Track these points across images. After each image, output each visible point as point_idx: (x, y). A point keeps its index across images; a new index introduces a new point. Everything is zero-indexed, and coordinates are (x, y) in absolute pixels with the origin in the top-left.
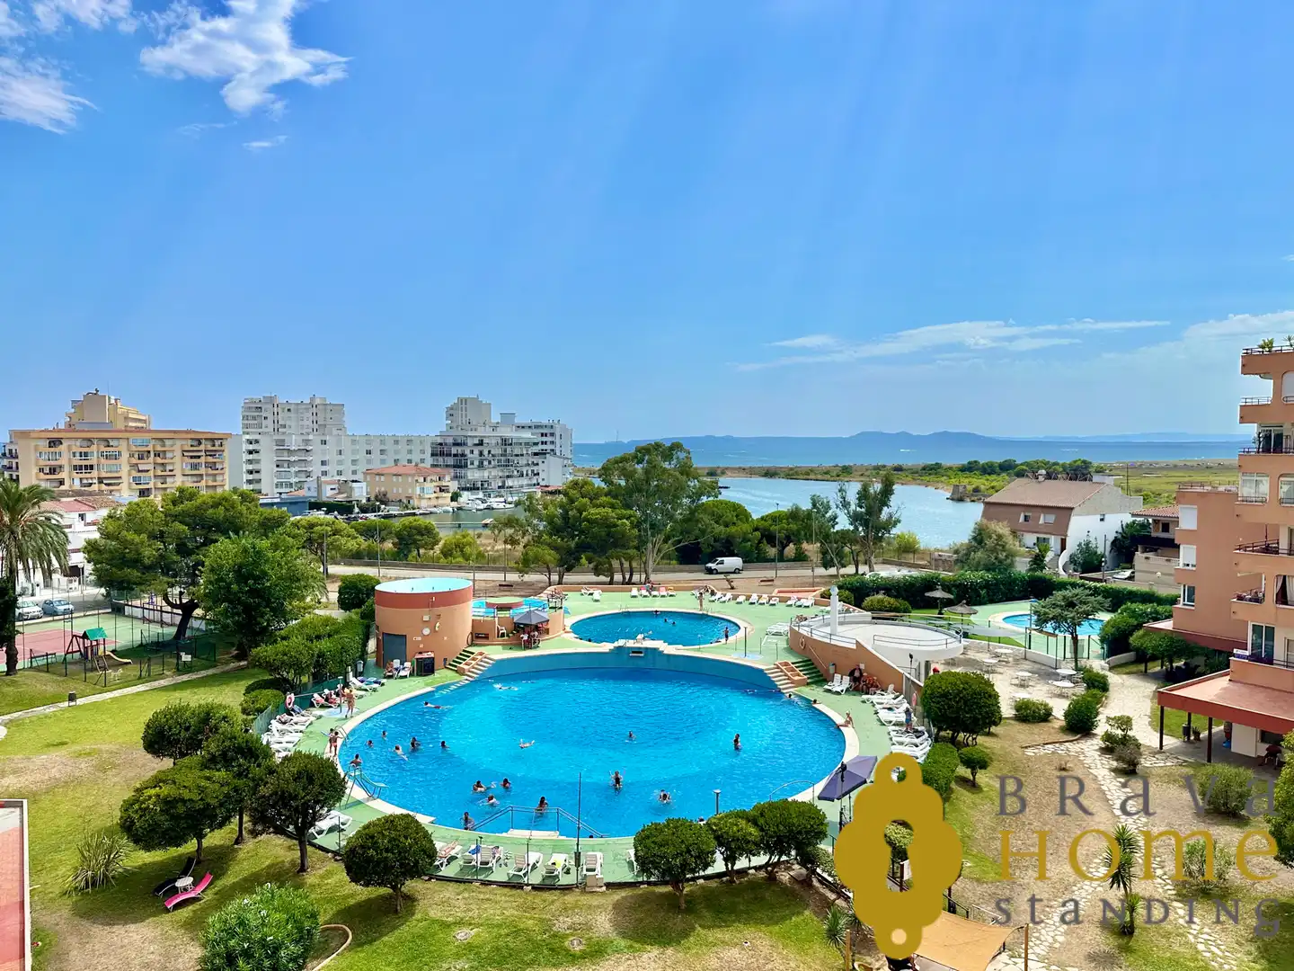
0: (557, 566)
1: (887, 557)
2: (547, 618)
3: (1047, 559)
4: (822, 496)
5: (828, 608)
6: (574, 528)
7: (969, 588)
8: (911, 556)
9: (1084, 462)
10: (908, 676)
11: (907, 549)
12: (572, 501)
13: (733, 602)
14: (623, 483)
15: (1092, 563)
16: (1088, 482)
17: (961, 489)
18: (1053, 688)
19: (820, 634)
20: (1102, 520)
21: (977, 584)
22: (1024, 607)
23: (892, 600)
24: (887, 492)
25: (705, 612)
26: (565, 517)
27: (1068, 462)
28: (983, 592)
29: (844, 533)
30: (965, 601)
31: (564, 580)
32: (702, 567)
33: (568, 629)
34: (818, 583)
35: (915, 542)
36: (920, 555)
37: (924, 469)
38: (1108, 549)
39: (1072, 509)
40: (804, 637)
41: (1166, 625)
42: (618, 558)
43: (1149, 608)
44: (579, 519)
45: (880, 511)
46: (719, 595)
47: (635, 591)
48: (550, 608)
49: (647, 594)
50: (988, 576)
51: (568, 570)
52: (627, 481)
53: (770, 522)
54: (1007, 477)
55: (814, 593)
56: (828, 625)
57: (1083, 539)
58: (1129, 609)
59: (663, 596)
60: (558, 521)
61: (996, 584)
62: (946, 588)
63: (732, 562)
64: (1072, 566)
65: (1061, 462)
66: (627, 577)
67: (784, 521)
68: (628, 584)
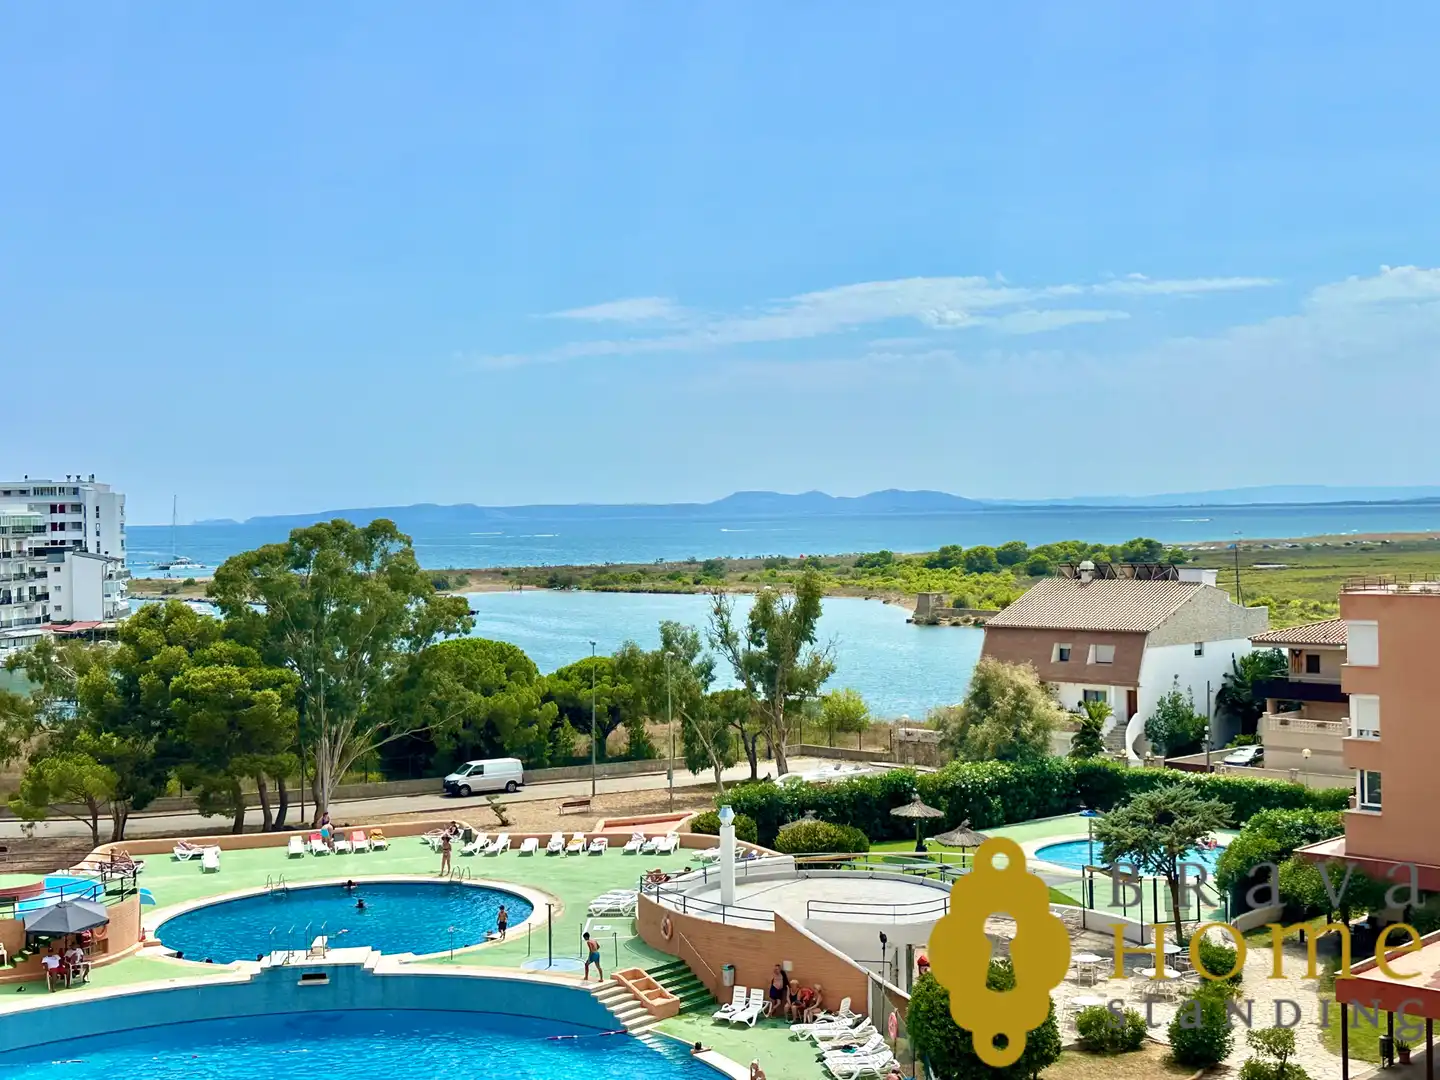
0: (110, 799)
1: (808, 741)
2: (106, 916)
3: (1105, 731)
4: (683, 624)
5: (709, 853)
6: (149, 712)
7: (971, 795)
8: (853, 736)
9: (1148, 544)
10: (879, 979)
11: (845, 724)
12: (145, 653)
13: (513, 853)
14: (262, 610)
15: (1186, 734)
16: (1170, 583)
17: (932, 603)
18: (1141, 982)
19: (700, 907)
20: (1199, 653)
21: (985, 785)
22: (1076, 826)
23: (832, 829)
24: (808, 610)
25: (454, 879)
26: (129, 688)
27: (1120, 546)
28: (996, 802)
29: (728, 699)
30: (967, 822)
31: (127, 830)
32: (436, 782)
33: (150, 937)
34: (678, 802)
35: (858, 711)
36: (870, 736)
37: (859, 564)
38: (1213, 707)
39: (1143, 634)
40: (669, 914)
41: (1332, 848)
42: (254, 774)
43: (1298, 817)
44: (163, 694)
45: (796, 649)
46: (482, 838)
47: (296, 844)
48: (109, 894)
49: (324, 847)
50: (1005, 769)
51: (140, 805)
52: (271, 605)
53: (577, 681)
54: (1012, 577)
55: (678, 824)
56: (717, 885)
57: (1166, 690)
58: (1265, 820)
59: (360, 851)
60: (113, 698)
61: (1019, 784)
62: (930, 799)
63: (501, 768)
64: (1150, 744)
65: (1107, 545)
66: (275, 813)
67: (605, 678)
68: (276, 828)
